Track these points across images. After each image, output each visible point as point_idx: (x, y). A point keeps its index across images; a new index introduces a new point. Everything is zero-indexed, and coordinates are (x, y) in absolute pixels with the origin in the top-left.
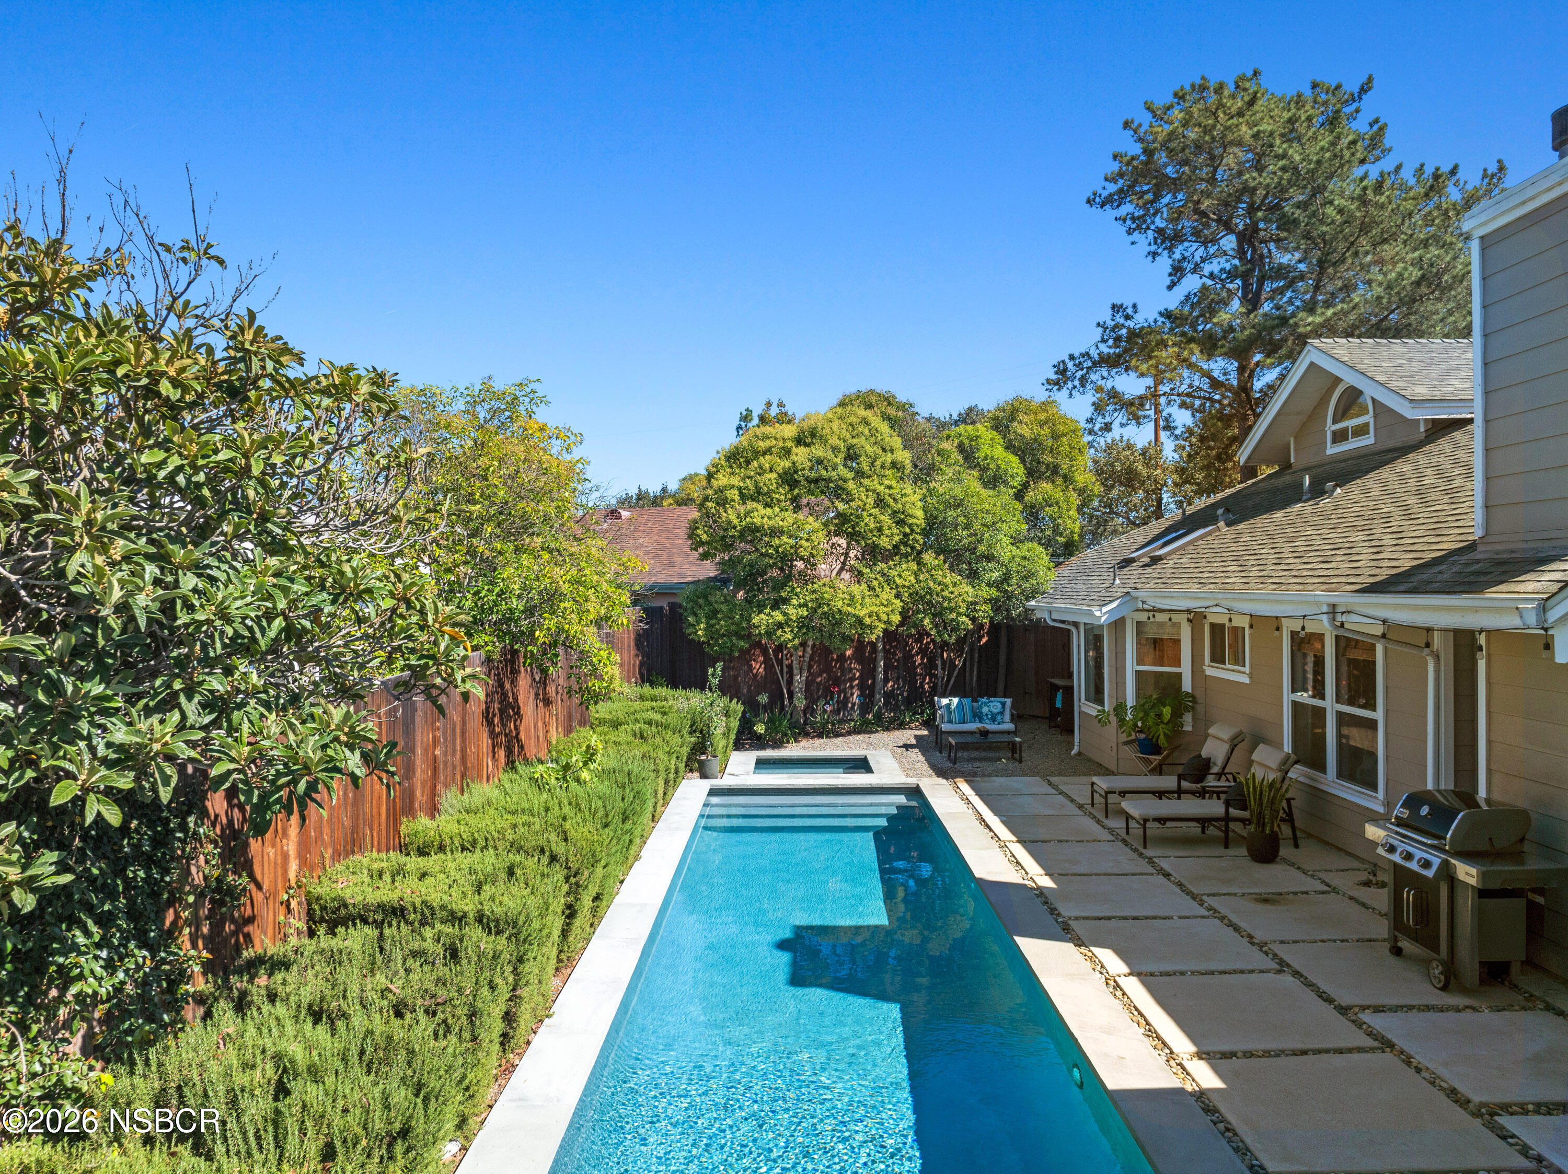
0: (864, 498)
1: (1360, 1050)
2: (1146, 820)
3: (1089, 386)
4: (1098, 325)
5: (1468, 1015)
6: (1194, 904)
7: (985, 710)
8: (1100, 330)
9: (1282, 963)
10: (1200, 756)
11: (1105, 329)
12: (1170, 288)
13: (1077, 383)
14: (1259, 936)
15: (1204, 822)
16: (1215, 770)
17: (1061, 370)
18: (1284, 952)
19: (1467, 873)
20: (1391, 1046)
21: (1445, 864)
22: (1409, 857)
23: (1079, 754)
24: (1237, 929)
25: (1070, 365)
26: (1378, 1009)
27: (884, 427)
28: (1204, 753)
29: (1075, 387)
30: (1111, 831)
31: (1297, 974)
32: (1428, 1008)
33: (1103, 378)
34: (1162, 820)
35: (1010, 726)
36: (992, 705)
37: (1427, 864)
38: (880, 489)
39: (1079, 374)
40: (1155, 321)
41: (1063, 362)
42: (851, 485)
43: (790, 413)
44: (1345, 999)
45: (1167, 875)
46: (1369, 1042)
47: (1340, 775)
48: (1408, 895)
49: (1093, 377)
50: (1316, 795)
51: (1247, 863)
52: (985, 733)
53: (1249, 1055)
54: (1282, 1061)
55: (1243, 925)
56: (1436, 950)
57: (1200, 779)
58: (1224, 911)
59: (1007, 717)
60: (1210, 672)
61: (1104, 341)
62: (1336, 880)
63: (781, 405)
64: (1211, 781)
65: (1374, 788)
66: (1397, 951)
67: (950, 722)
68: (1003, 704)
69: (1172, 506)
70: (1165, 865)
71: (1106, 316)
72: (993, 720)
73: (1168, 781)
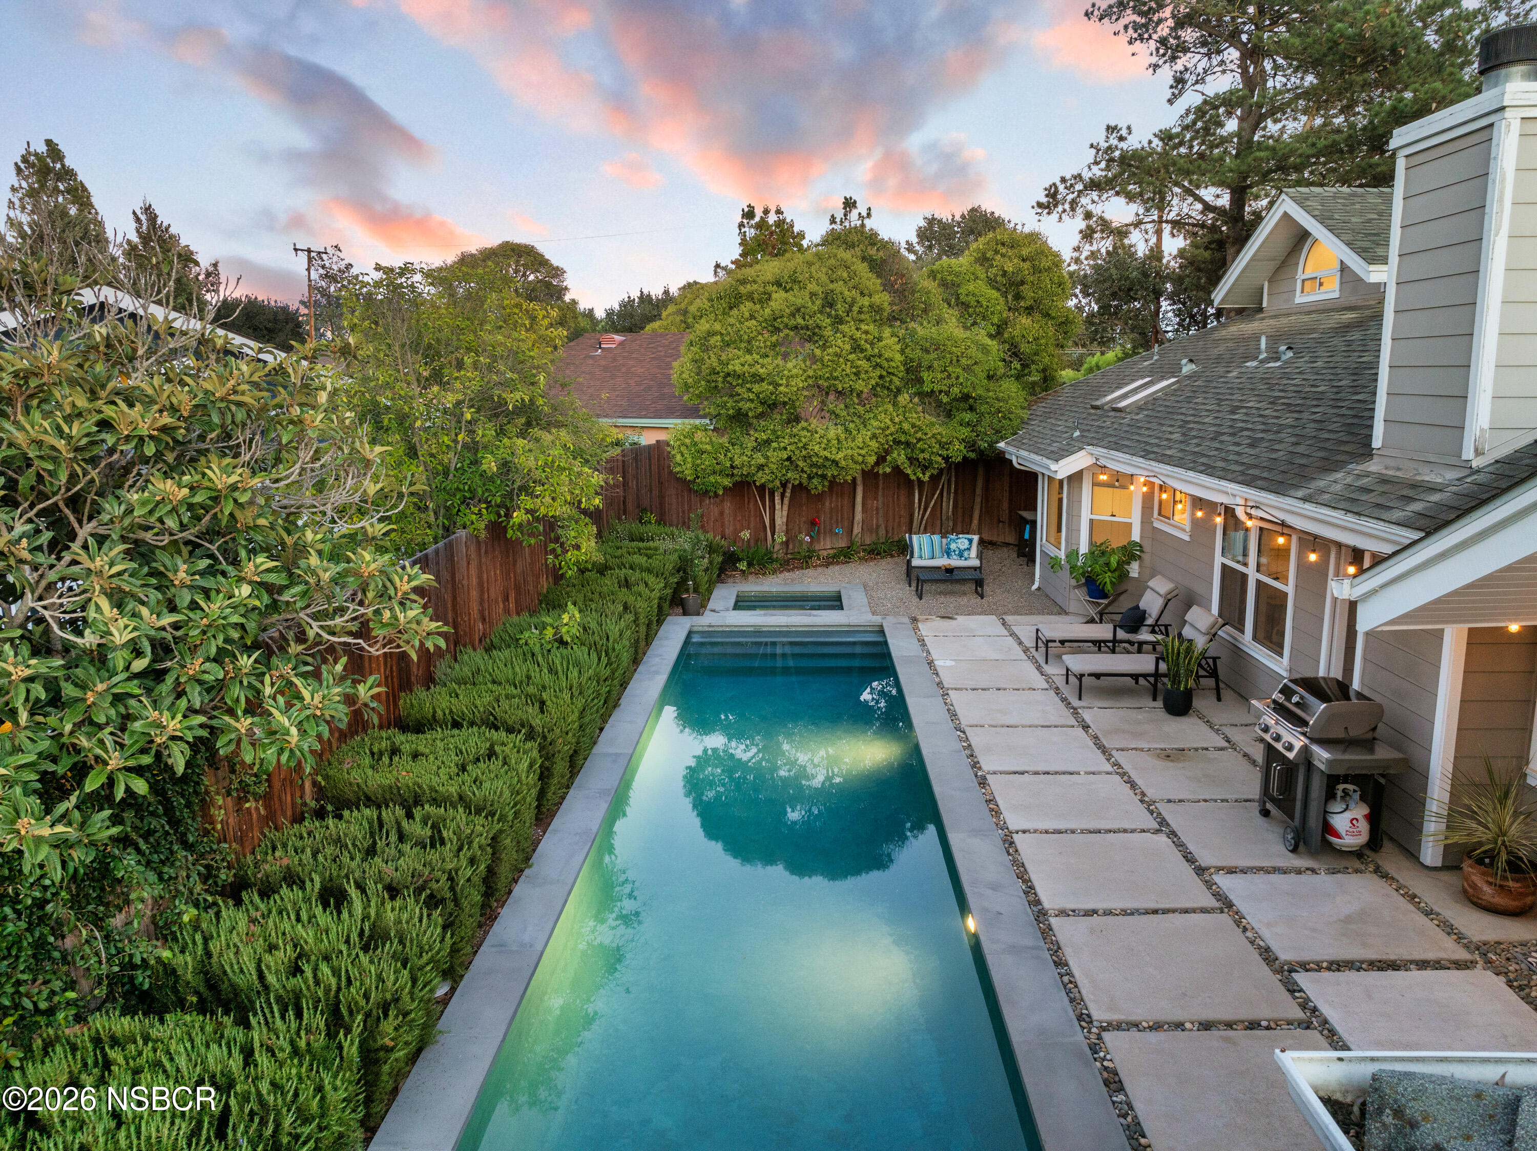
0: (839, 342)
1: (1204, 910)
2: (1083, 675)
3: (1079, 211)
4: (1092, 146)
5: (1306, 878)
6: (1102, 758)
7: (953, 546)
8: (1093, 151)
9: (1163, 822)
10: (1137, 607)
11: (1098, 150)
12: (1170, 102)
13: (1067, 206)
14: (1151, 793)
16: (1150, 621)
17: (1052, 193)
18: (1167, 812)
19: (1321, 758)
20: (1230, 905)
21: (1305, 749)
22: (1278, 738)
23: (1039, 589)
24: (1133, 785)
25: (1061, 188)
26: (1231, 871)
27: (862, 268)
28: (1142, 605)
29: (1064, 211)
30: (1048, 678)
31: (1172, 834)
32: (1275, 870)
33: (1093, 202)
34: (1097, 676)
35: (976, 563)
36: (961, 542)
37: (1290, 748)
38: (858, 335)
39: (1070, 197)
40: (1150, 142)
41: (1054, 184)
42: (828, 332)
43: (788, 220)
44: (1206, 858)
45: (1086, 727)
46: (1212, 903)
47: (1255, 638)
48: (1276, 767)
49: (1084, 201)
50: (1237, 652)
51: (1162, 714)
52: (950, 570)
53: (1108, 913)
54: (1136, 918)
55: (1139, 782)
56: (1292, 818)
57: (1134, 629)
58: (1127, 767)
59: (974, 553)
60: (1156, 524)
61: (1096, 163)
62: (1237, 736)
63: (779, 212)
64: (1145, 635)
65: (1281, 655)
66: (1265, 813)
67: (921, 557)
68: (971, 541)
69: (1170, 314)
70: (1087, 716)
71: (1100, 137)
72: (961, 555)
73: (1103, 631)
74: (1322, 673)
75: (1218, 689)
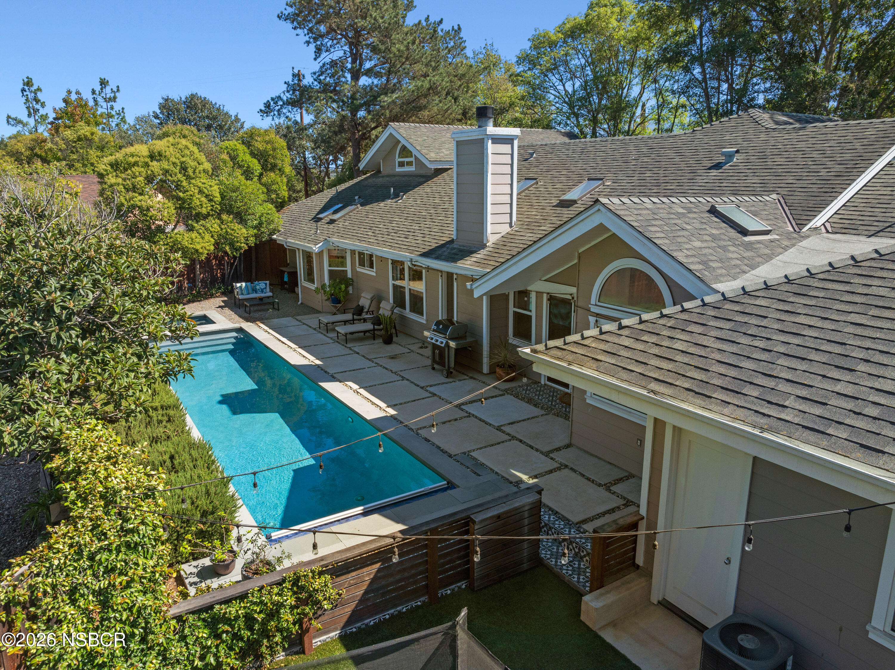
0: (193, 190)
1: (428, 397)
2: (346, 334)
3: (282, 115)
4: (285, 83)
5: (453, 383)
6: (371, 362)
7: (258, 287)
8: (286, 85)
9: (402, 377)
10: (359, 305)
11: (289, 85)
12: (315, 59)
13: (276, 113)
14: (394, 370)
15: (365, 332)
16: (365, 310)
17: (267, 105)
18: (402, 374)
19: (452, 344)
20: (436, 395)
21: (447, 342)
22: (437, 341)
23: (302, 303)
24: (386, 369)
25: (272, 103)
26: (431, 386)
27: (195, 149)
28: (361, 303)
29: (274, 115)
30: (331, 338)
31: (408, 380)
32: (443, 383)
33: (289, 112)
34: (352, 333)
35: (270, 294)
36: (261, 285)
37: (442, 343)
38: (200, 184)
39: (277, 108)
40: (313, 83)
41: (268, 101)
42: (185, 184)
44: (422, 385)
45: (358, 353)
46: (430, 395)
47: (411, 311)
48: (437, 352)
49: (284, 111)
50: (403, 318)
51: (383, 345)
52: (261, 299)
53: (401, 404)
54: (409, 404)
55: (388, 367)
56: (445, 367)
57: (360, 314)
58: (381, 364)
59: (268, 289)
60: (358, 270)
61: (288, 91)
62: (413, 347)
64: (364, 316)
65: (422, 314)
66: (433, 369)
67: (242, 294)
68: (266, 284)
69: (311, 159)
70: (356, 349)
71: (289, 79)
72: (262, 292)
73: (348, 316)
74: (440, 319)
75: (396, 333)
